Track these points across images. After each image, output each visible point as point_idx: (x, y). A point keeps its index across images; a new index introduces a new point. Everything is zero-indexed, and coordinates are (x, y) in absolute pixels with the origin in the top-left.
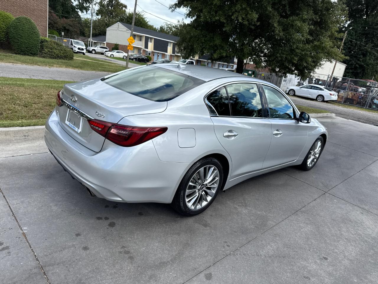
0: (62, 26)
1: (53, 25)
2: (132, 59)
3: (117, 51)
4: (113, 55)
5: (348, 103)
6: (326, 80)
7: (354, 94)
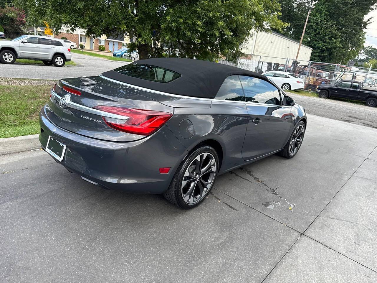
5: (310, 90)
6: (285, 64)
7: (316, 80)
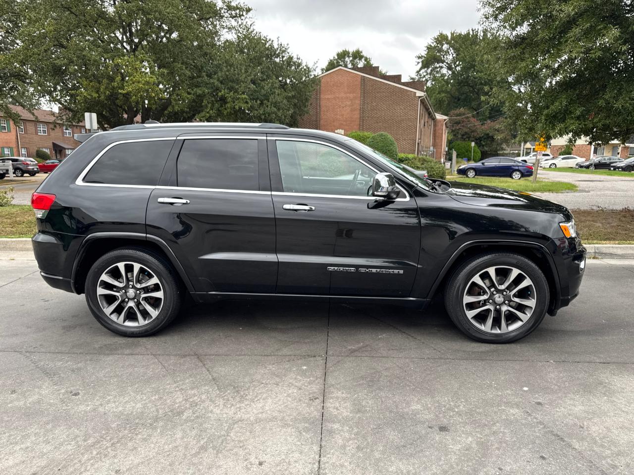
0: (485, 134)
1: (469, 134)
2: (588, 167)
3: (562, 157)
4: (554, 164)
